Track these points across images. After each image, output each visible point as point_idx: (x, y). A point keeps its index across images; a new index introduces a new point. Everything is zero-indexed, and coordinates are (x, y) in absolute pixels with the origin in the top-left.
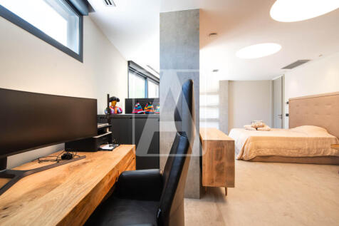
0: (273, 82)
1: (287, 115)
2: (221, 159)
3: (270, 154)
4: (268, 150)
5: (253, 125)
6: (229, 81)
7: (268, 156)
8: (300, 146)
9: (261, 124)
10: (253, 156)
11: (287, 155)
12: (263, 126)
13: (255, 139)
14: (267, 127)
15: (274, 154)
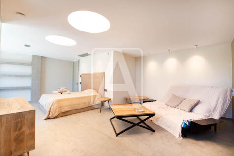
0: (74, 62)
1: (80, 83)
2: (20, 129)
3: (69, 110)
4: (67, 107)
5: (59, 90)
6: (42, 57)
7: (67, 112)
8: (85, 101)
9: (65, 90)
10: (57, 114)
11: (78, 108)
12: (66, 91)
13: (59, 101)
14: (69, 92)
15: (71, 109)
